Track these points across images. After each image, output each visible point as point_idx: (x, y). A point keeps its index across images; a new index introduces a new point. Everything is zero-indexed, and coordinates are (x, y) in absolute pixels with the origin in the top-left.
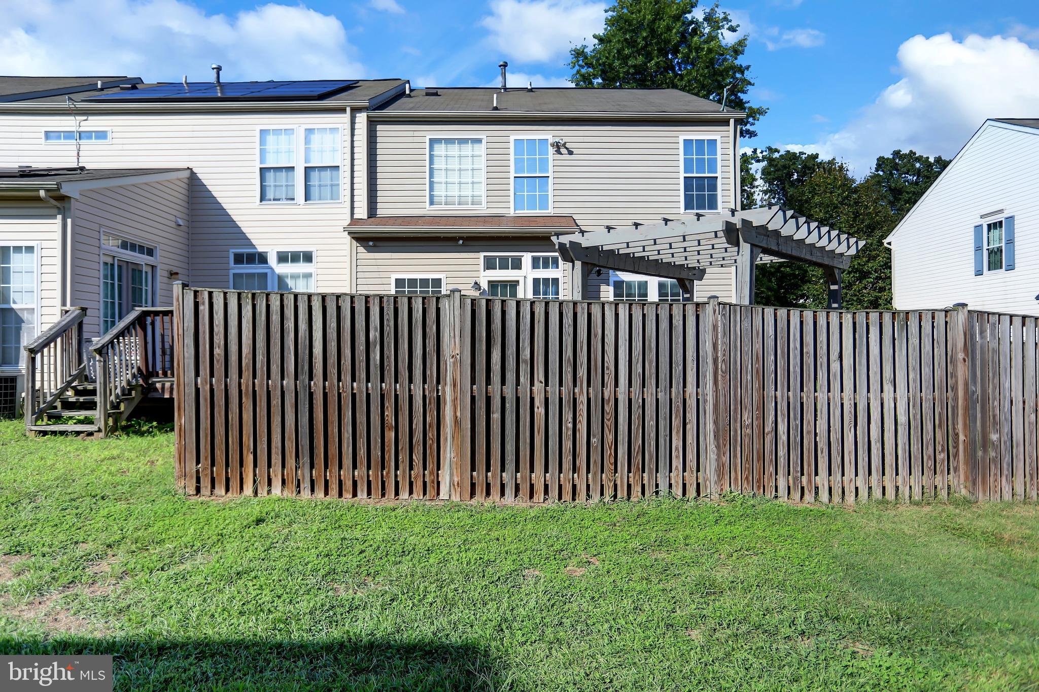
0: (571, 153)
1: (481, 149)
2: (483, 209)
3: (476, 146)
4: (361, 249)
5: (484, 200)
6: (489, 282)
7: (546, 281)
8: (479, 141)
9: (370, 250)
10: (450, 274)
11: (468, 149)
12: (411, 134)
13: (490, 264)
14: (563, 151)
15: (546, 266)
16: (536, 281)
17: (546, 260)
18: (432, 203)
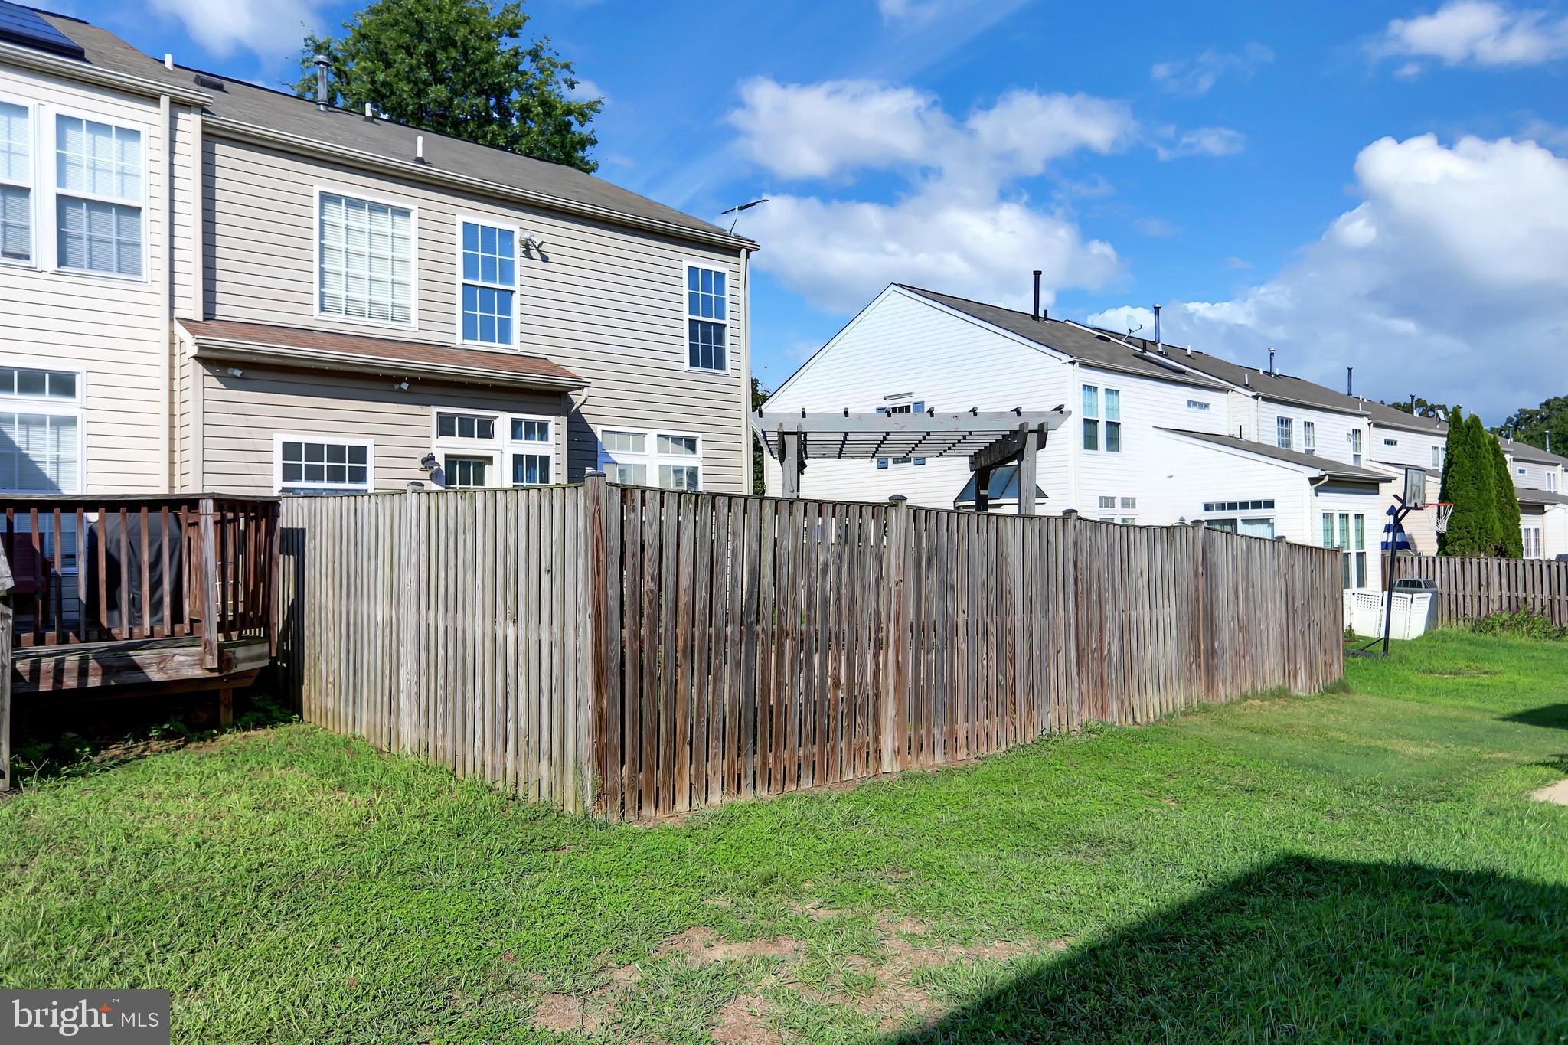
0: (545, 259)
1: (410, 227)
2: (412, 330)
3: (399, 220)
4: (212, 381)
5: (414, 315)
6: (447, 456)
7: (531, 459)
8: (406, 213)
9: (230, 383)
10: (381, 440)
11: (384, 223)
12: (284, 174)
13: (445, 427)
14: (534, 253)
15: (529, 435)
16: (517, 459)
17: (530, 425)
18: (322, 309)
